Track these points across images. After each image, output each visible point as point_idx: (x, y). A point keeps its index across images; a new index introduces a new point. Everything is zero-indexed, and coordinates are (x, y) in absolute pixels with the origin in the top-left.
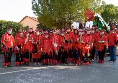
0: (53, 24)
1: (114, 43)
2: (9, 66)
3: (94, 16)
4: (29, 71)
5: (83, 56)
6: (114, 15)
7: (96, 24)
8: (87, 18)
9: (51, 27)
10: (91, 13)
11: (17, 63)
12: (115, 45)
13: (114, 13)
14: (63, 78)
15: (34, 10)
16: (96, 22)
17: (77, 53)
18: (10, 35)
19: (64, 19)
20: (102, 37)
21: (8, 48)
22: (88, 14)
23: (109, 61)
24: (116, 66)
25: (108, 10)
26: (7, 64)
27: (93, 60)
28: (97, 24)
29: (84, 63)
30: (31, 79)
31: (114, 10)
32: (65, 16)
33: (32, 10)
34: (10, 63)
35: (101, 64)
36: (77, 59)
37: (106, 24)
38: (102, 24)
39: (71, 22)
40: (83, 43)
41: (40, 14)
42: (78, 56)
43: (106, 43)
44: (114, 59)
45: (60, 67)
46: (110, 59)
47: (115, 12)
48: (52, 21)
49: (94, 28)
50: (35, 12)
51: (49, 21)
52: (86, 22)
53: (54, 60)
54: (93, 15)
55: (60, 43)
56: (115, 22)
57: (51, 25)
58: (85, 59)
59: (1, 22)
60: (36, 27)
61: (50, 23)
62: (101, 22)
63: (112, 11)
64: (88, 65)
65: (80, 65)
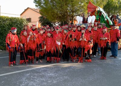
0: (55, 17)
1: (116, 39)
2: (14, 64)
3: (97, 10)
4: (33, 70)
5: (86, 54)
6: (117, 6)
7: (98, 19)
8: (89, 13)
9: (53, 20)
10: (94, 7)
11: (22, 62)
12: (117, 41)
13: (117, 5)
14: (66, 77)
15: (36, 3)
16: (98, 16)
17: (79, 50)
18: (14, 34)
19: (67, 12)
20: (105, 33)
21: (13, 47)
22: (90, 8)
23: (110, 56)
24: (117, 63)
25: (110, 2)
26: (12, 63)
27: (94, 56)
28: (100, 18)
29: (86, 60)
30: (37, 79)
31: (117, 2)
32: (67, 9)
33: (34, 3)
34: (15, 62)
35: (102, 61)
36: (79, 56)
37: (108, 18)
38: (104, 18)
39: (73, 15)
40: (86, 40)
41: (42, 7)
42: (80, 54)
43: (109, 39)
44: (115, 55)
45: (63, 64)
46: (111, 55)
47: (118, 3)
48: (54, 14)
49: (96, 23)
50: (37, 5)
51: (51, 14)
52: (88, 16)
53: (57, 57)
54: (96, 8)
55: (63, 40)
56: (118, 15)
57: (53, 18)
58: (87, 56)
59: (4, 18)
60: (39, 19)
61: (53, 16)
62: (103, 16)
63: (115, 3)
64: (90, 62)
65: (82, 62)
